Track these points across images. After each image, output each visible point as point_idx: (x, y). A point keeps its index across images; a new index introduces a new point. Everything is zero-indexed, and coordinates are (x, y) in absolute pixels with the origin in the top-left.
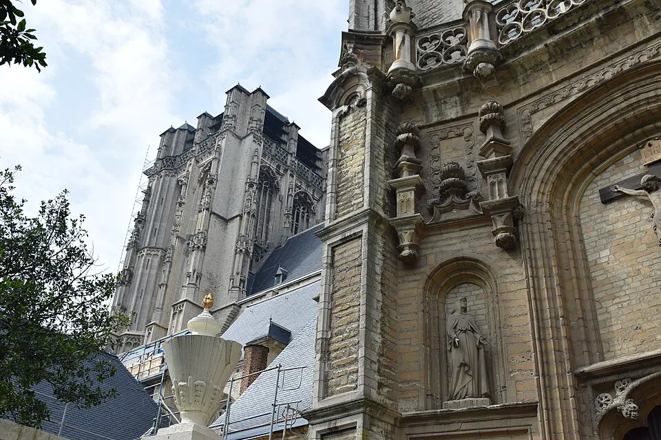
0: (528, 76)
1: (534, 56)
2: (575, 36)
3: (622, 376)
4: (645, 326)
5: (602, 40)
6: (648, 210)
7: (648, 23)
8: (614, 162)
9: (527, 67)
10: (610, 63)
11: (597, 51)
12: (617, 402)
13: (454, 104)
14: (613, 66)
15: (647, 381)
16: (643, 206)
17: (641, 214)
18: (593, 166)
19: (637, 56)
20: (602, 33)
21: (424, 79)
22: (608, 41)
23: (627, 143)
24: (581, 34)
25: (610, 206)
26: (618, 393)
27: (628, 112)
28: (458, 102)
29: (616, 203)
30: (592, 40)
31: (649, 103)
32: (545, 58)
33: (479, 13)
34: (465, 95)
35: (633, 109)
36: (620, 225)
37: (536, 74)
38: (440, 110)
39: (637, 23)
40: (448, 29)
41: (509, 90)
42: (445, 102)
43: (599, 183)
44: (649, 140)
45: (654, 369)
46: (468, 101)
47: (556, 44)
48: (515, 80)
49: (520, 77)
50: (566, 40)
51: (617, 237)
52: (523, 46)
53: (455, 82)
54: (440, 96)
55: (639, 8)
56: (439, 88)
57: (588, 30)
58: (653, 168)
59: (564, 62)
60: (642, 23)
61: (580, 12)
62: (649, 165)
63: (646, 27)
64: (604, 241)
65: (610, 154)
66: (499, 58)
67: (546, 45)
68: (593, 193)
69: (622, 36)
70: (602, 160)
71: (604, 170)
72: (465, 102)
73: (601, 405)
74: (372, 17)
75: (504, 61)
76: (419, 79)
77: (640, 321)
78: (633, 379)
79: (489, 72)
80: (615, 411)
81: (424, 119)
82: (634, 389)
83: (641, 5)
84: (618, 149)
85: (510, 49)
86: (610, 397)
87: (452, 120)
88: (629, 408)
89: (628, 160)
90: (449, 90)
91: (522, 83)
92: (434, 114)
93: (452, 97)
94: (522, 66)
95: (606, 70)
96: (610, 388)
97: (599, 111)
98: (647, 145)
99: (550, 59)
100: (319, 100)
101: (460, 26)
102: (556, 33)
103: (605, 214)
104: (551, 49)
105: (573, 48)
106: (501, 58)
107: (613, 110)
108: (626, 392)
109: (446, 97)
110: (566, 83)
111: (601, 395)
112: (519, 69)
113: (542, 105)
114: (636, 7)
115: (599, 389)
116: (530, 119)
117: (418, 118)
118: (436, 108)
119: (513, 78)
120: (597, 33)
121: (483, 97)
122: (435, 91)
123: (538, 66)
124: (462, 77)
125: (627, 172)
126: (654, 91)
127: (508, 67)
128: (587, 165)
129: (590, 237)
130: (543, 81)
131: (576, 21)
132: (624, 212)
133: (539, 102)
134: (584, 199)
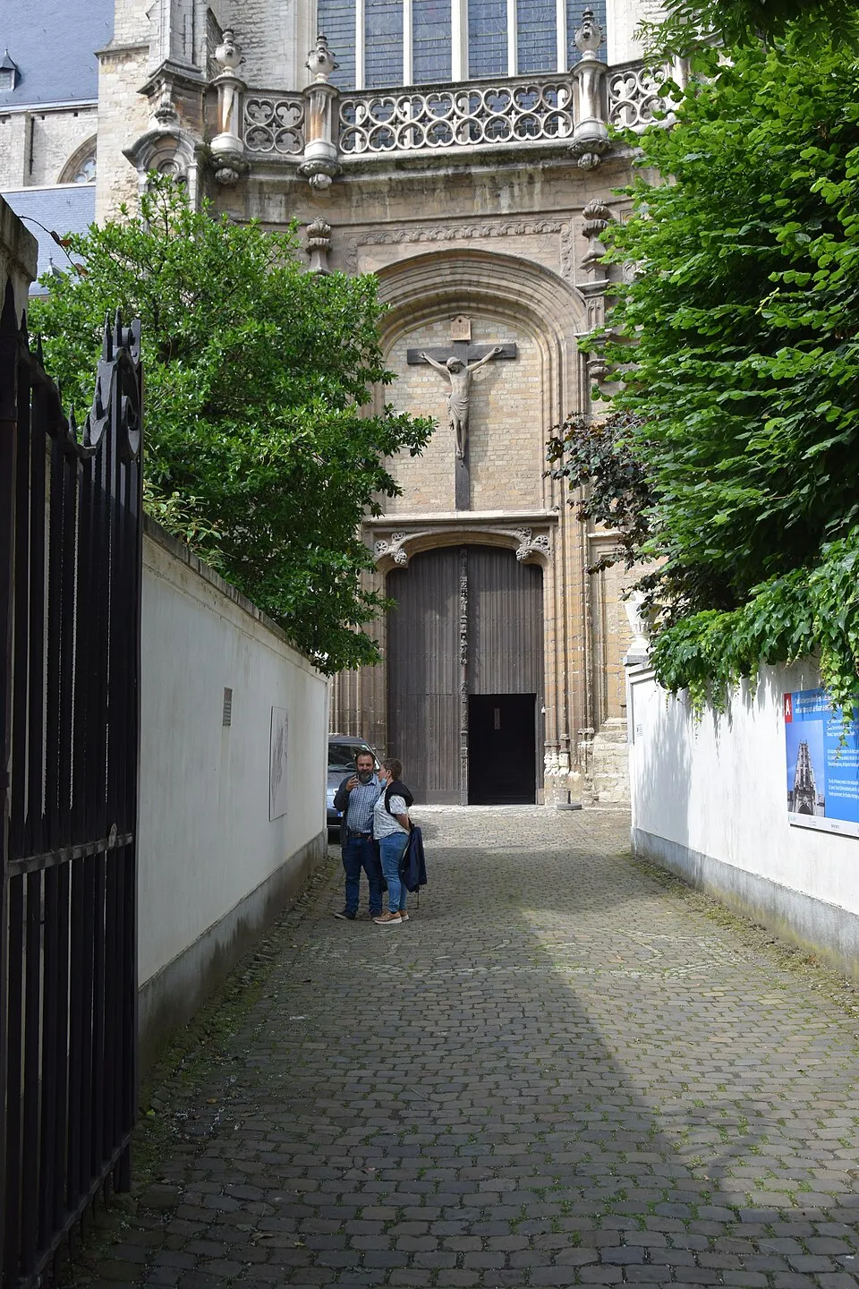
0: (362, 199)
1: (375, 183)
2: (420, 181)
3: (399, 530)
4: (423, 490)
5: (443, 194)
6: (445, 384)
7: (488, 197)
8: (426, 324)
9: (365, 191)
10: (445, 223)
11: (436, 204)
12: (391, 549)
13: (279, 203)
14: (447, 228)
15: (418, 538)
16: (442, 379)
17: (438, 386)
18: (407, 324)
19: (470, 228)
20: (445, 188)
21: (253, 167)
22: (448, 197)
23: (443, 312)
24: (426, 182)
25: (414, 369)
26: (394, 542)
27: (451, 286)
28: (283, 202)
29: (419, 368)
30: (434, 190)
31: (470, 285)
32: (386, 189)
33: (324, 97)
34: (292, 196)
35: (456, 285)
36: (419, 391)
37: (371, 201)
38: (261, 204)
39: (478, 192)
40: (283, 100)
41: (340, 207)
42: (269, 198)
43: (408, 341)
44: (460, 315)
45: (425, 529)
46: (294, 203)
47: (400, 181)
48: (349, 200)
49: (355, 198)
50: (411, 181)
51: (415, 401)
52: (366, 169)
53: (286, 181)
54: (265, 189)
55: (485, 180)
56: (267, 183)
57: (434, 180)
58: (458, 345)
59: (402, 201)
60: (483, 194)
61: (432, 161)
62: (455, 341)
63: (485, 200)
64: (402, 402)
65: (424, 317)
66: (339, 171)
67: (390, 179)
68: (400, 350)
69: (461, 199)
70: (416, 320)
71: (415, 329)
72: (290, 206)
73: (379, 550)
74: (189, 38)
75: (343, 175)
76: (248, 167)
77: (419, 484)
78: (407, 533)
79: (326, 186)
80: (389, 557)
81: (243, 211)
82: (408, 541)
83: (488, 177)
84: (432, 314)
85: (353, 167)
86: (386, 544)
87: (275, 224)
88: (400, 557)
89: (438, 327)
90: (278, 187)
91: (355, 204)
92: (255, 208)
93: (277, 194)
94: (360, 188)
95: (440, 229)
96: (387, 536)
97: (425, 276)
98: (457, 320)
99: (389, 191)
100: (124, 153)
101: (297, 100)
102: (403, 169)
103: (408, 375)
104: (394, 184)
105: (414, 190)
106: (342, 171)
107: (438, 280)
108: (400, 543)
109: (272, 192)
110: (399, 226)
111: (380, 542)
112: (356, 189)
113: (371, 241)
114: (482, 178)
115: (378, 536)
116: (356, 251)
117: (236, 207)
118: (258, 201)
119: (346, 196)
120: (441, 185)
121: (311, 204)
122: (261, 183)
123: (374, 193)
124: (295, 178)
125: (435, 339)
126: (477, 276)
127: (345, 185)
128: (402, 321)
129: (391, 394)
130: (376, 212)
131: (426, 166)
132: (425, 379)
133: (369, 235)
134: (392, 353)
